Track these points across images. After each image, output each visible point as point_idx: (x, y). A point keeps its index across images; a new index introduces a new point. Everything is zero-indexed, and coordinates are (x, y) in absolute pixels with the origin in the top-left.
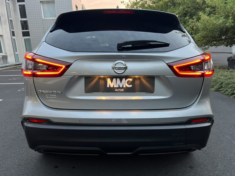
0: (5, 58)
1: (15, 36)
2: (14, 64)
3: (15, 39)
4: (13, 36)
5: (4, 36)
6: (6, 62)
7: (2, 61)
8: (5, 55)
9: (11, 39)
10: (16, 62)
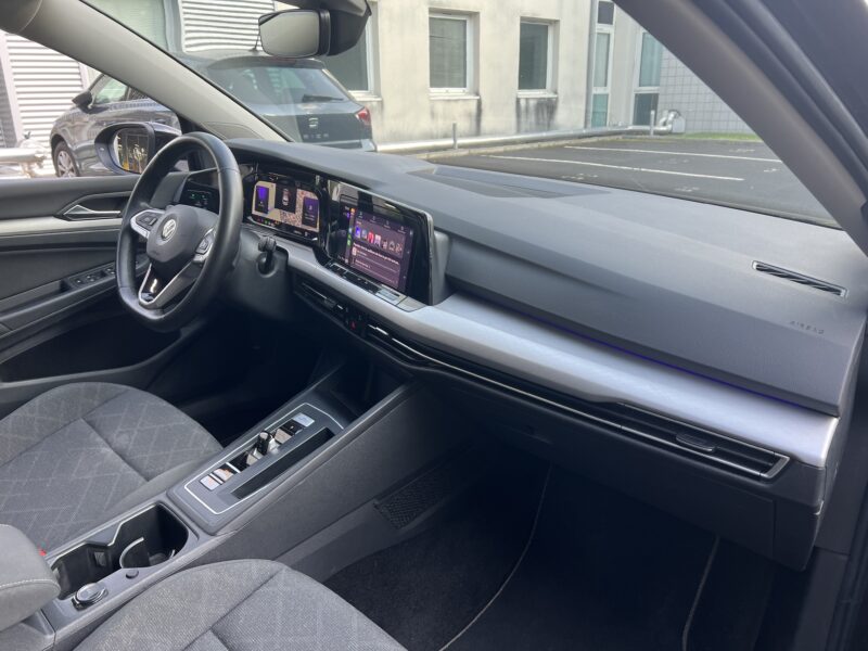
0: (548, 108)
1: (611, 23)
2: (578, 133)
3: (609, 35)
4: (599, 22)
5: (562, 23)
6: (549, 125)
7: (532, 118)
8: (549, 99)
9: (591, 35)
10: (585, 127)
